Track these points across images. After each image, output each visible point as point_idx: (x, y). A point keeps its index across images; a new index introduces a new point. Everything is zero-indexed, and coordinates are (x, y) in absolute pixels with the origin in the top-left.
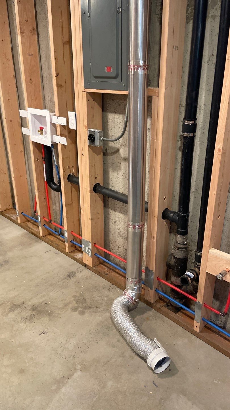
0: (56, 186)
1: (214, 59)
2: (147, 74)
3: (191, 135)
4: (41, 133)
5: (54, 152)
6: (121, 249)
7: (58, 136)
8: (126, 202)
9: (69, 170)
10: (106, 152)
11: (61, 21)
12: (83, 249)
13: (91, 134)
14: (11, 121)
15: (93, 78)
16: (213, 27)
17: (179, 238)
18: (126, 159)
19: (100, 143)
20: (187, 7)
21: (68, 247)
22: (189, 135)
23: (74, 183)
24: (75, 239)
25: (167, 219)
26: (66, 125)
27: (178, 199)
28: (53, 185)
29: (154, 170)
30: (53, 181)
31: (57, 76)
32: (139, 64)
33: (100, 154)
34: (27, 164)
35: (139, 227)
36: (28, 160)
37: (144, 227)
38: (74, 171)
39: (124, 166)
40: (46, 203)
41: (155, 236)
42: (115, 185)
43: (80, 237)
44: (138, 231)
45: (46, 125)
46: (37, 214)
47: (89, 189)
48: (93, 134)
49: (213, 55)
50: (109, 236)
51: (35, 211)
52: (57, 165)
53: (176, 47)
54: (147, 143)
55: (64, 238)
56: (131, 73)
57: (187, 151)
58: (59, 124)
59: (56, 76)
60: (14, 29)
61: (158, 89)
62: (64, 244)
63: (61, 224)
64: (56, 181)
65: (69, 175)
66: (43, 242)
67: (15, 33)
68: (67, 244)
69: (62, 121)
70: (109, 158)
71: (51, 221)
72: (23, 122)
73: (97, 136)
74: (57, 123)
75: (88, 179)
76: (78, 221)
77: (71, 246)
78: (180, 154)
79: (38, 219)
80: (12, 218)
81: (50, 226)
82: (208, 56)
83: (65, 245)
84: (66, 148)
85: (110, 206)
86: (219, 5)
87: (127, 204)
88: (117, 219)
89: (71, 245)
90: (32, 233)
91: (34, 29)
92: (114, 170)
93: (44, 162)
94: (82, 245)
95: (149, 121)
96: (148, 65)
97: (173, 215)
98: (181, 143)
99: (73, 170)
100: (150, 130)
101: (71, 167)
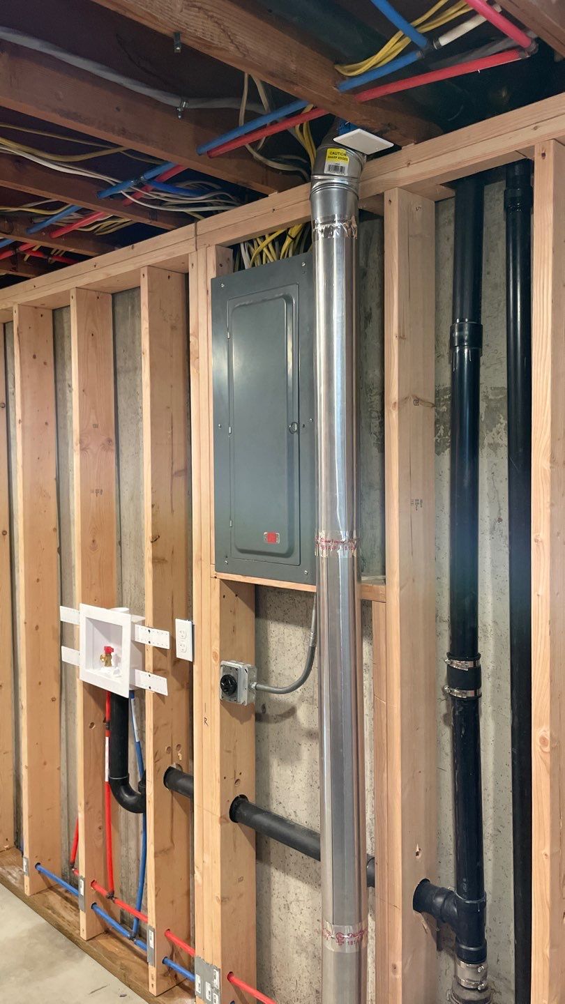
0: (134, 798)
1: (504, 527)
2: (358, 558)
3: (470, 694)
4: (107, 662)
5: (135, 709)
6: (305, 989)
7: (148, 674)
8: (316, 855)
9: (170, 755)
10: (264, 712)
11: (170, 432)
12: (197, 989)
13: (228, 676)
14: (37, 628)
15: (235, 552)
16: (495, 464)
17: (465, 972)
18: (314, 735)
19: (249, 696)
20: (436, 424)
21: (155, 978)
22: (466, 693)
23: (180, 791)
24: (174, 953)
25: (427, 912)
26: (168, 648)
27: (452, 851)
28: (127, 796)
29: (385, 775)
30: (125, 782)
31: (155, 540)
32: (340, 537)
33: (249, 719)
34: (63, 731)
35: (354, 939)
36: (67, 720)
37: (367, 936)
38: (181, 759)
39: (307, 751)
40: (104, 842)
41: (399, 964)
42: (286, 800)
43: (189, 949)
44: (350, 949)
45: (120, 642)
46: (76, 873)
47: (219, 814)
48: (232, 674)
49: (500, 520)
50: (269, 947)
51: (73, 864)
52: (139, 742)
53: (418, 503)
54: (365, 699)
55: (146, 950)
56: (322, 554)
57: (463, 732)
58: (153, 644)
59: (152, 542)
60: (65, 437)
61: (383, 587)
62: (145, 964)
63: (140, 907)
64: (133, 783)
65: (170, 769)
66: (87, 958)
67: (67, 444)
68: (152, 970)
69: (161, 639)
70: (271, 728)
71: (111, 896)
72: (64, 635)
73: (242, 680)
74: (147, 643)
75: (218, 785)
76: (185, 897)
77: (165, 975)
78: (446, 734)
79: (77, 886)
80: (9, 877)
81: (110, 907)
82: (490, 520)
83: (147, 970)
84: (164, 703)
85: (273, 858)
86: (504, 424)
87: (319, 860)
88: (291, 897)
89: (163, 973)
90: (60, 929)
91: (110, 441)
92: (283, 760)
93: (107, 732)
94: (193, 974)
95: (366, 648)
96: (358, 539)
97: (444, 901)
98: (448, 706)
99: (179, 754)
100: (371, 669)
101: (175, 747)
